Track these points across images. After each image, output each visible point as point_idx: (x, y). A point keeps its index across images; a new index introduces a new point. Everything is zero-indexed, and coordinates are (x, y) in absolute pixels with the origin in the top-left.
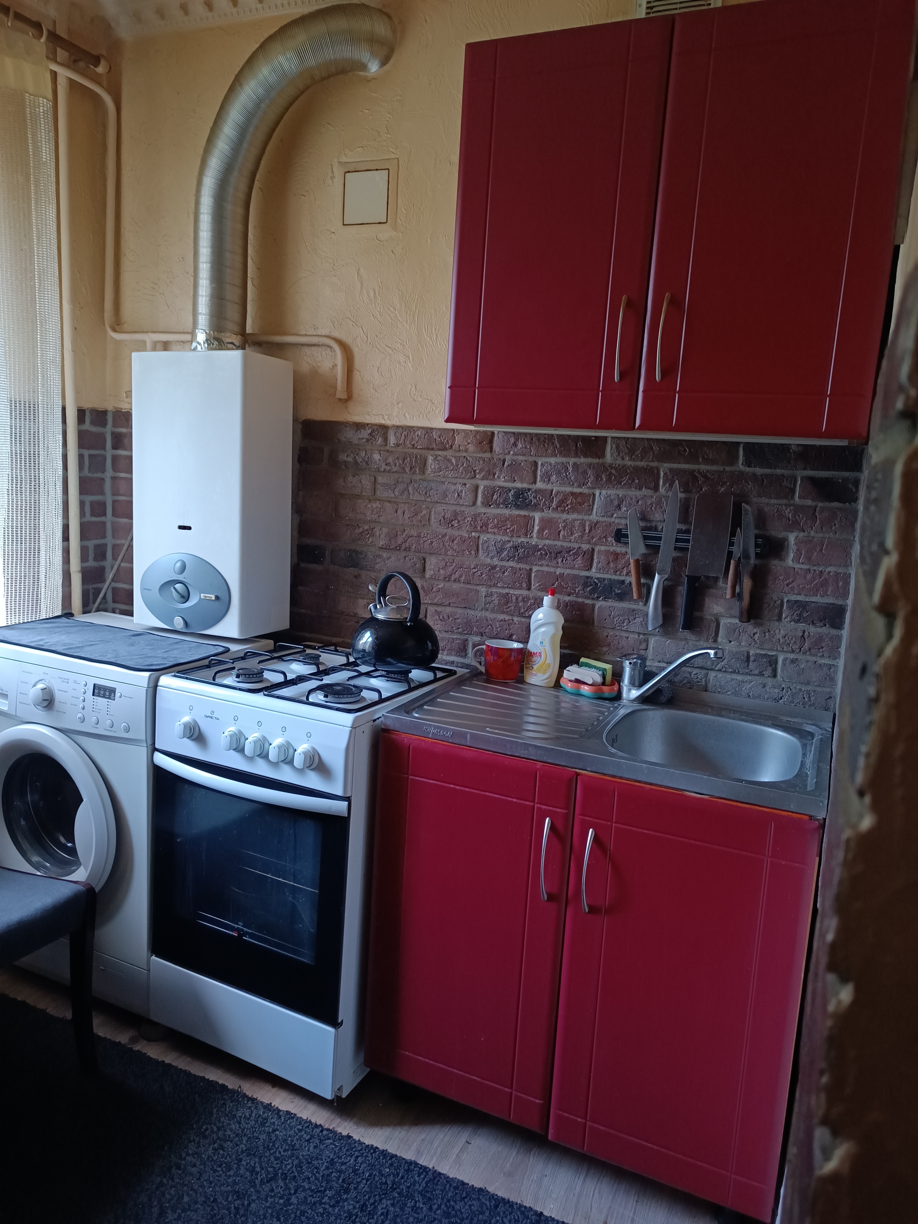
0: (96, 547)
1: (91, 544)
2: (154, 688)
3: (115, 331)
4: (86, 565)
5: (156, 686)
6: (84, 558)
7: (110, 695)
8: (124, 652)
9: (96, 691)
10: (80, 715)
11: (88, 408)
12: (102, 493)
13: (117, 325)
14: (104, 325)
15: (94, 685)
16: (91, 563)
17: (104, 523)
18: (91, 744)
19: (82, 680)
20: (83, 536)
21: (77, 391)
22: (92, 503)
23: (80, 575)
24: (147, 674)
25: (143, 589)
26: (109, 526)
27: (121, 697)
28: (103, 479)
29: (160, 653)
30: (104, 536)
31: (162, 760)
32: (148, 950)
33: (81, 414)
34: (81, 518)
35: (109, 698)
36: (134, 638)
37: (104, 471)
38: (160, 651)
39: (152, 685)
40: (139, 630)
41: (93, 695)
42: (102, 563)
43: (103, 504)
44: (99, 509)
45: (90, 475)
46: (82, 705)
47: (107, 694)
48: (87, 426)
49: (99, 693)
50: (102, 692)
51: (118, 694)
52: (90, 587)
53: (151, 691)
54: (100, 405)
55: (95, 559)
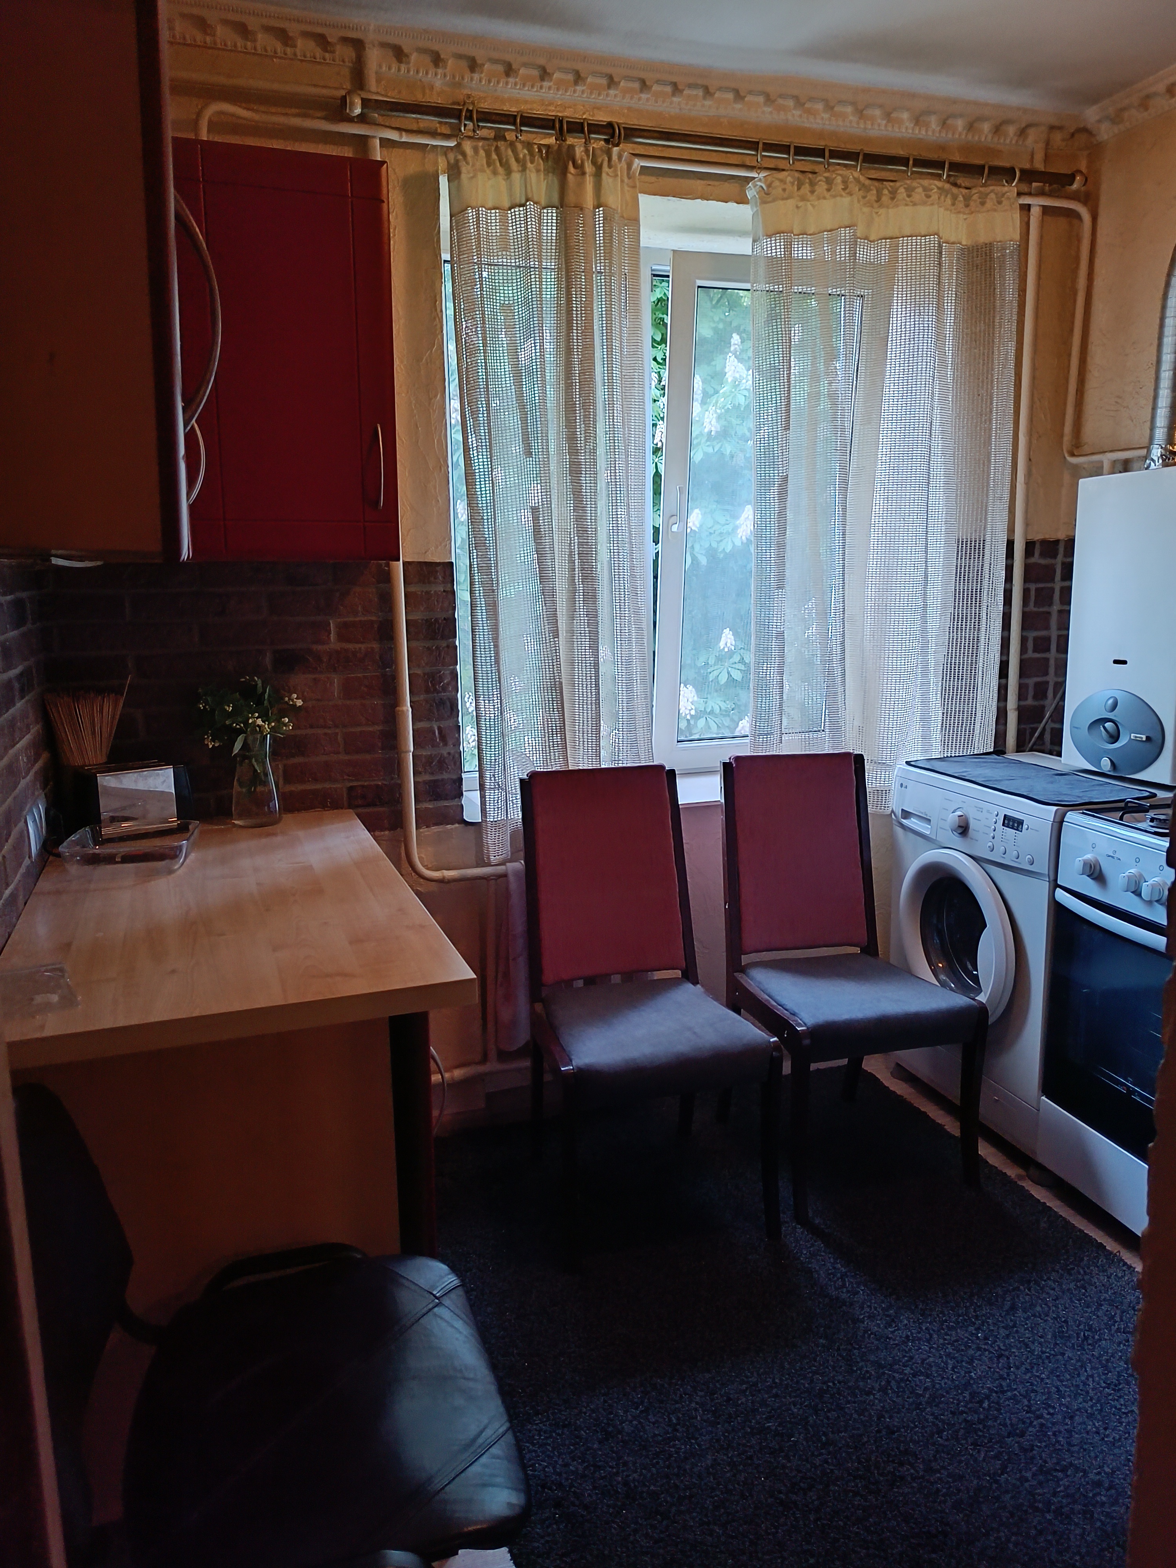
0: (1037, 685)
1: (1031, 682)
2: (1059, 824)
3: (1073, 455)
4: (1023, 703)
5: (1062, 822)
6: (1021, 696)
7: (1018, 826)
8: (1040, 787)
9: (1006, 822)
10: (990, 844)
11: (1038, 540)
12: (1047, 628)
13: (1077, 448)
14: (1063, 450)
15: (1005, 815)
16: (1030, 702)
17: (1047, 660)
18: (1000, 875)
19: (995, 810)
20: (1023, 672)
21: (1027, 524)
22: (1035, 639)
23: (1016, 713)
24: (1055, 808)
25: (1073, 727)
26: (1052, 662)
27: (1027, 829)
28: (1049, 613)
29: (1077, 792)
30: (1046, 673)
31: (1061, 896)
32: (1039, 1090)
33: (1030, 546)
34: (1021, 655)
35: (1017, 830)
36: (1057, 777)
37: (1051, 604)
38: (1077, 791)
39: (1058, 820)
40: (1065, 770)
41: (1003, 825)
42: (1042, 703)
43: (1048, 639)
44: (1042, 645)
45: (1036, 609)
46: (992, 835)
47: (1016, 825)
48: (1036, 559)
49: (1008, 824)
50: (1011, 823)
51: (1025, 826)
52: (1028, 727)
53: (1056, 825)
54: (1051, 536)
55: (1035, 697)
